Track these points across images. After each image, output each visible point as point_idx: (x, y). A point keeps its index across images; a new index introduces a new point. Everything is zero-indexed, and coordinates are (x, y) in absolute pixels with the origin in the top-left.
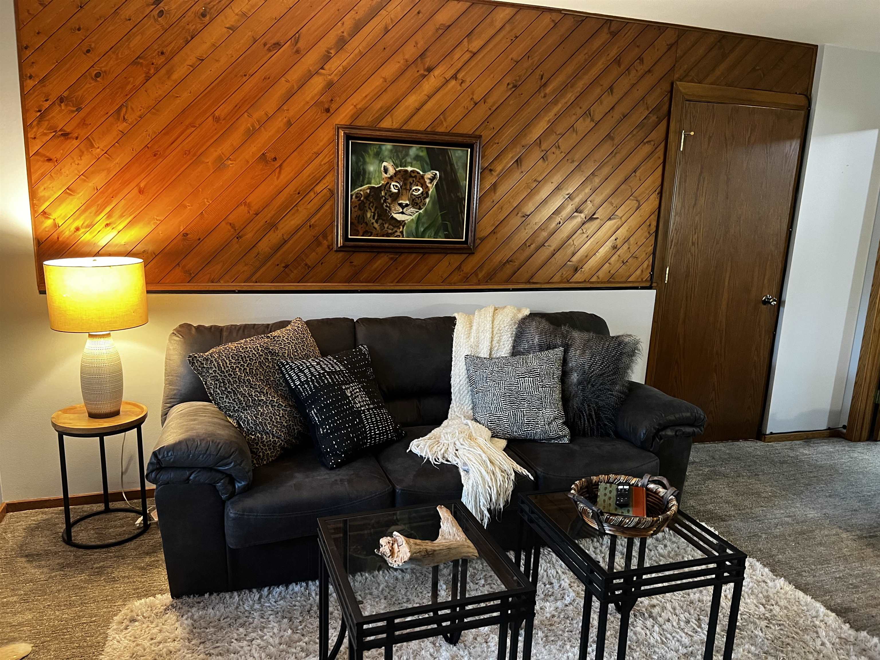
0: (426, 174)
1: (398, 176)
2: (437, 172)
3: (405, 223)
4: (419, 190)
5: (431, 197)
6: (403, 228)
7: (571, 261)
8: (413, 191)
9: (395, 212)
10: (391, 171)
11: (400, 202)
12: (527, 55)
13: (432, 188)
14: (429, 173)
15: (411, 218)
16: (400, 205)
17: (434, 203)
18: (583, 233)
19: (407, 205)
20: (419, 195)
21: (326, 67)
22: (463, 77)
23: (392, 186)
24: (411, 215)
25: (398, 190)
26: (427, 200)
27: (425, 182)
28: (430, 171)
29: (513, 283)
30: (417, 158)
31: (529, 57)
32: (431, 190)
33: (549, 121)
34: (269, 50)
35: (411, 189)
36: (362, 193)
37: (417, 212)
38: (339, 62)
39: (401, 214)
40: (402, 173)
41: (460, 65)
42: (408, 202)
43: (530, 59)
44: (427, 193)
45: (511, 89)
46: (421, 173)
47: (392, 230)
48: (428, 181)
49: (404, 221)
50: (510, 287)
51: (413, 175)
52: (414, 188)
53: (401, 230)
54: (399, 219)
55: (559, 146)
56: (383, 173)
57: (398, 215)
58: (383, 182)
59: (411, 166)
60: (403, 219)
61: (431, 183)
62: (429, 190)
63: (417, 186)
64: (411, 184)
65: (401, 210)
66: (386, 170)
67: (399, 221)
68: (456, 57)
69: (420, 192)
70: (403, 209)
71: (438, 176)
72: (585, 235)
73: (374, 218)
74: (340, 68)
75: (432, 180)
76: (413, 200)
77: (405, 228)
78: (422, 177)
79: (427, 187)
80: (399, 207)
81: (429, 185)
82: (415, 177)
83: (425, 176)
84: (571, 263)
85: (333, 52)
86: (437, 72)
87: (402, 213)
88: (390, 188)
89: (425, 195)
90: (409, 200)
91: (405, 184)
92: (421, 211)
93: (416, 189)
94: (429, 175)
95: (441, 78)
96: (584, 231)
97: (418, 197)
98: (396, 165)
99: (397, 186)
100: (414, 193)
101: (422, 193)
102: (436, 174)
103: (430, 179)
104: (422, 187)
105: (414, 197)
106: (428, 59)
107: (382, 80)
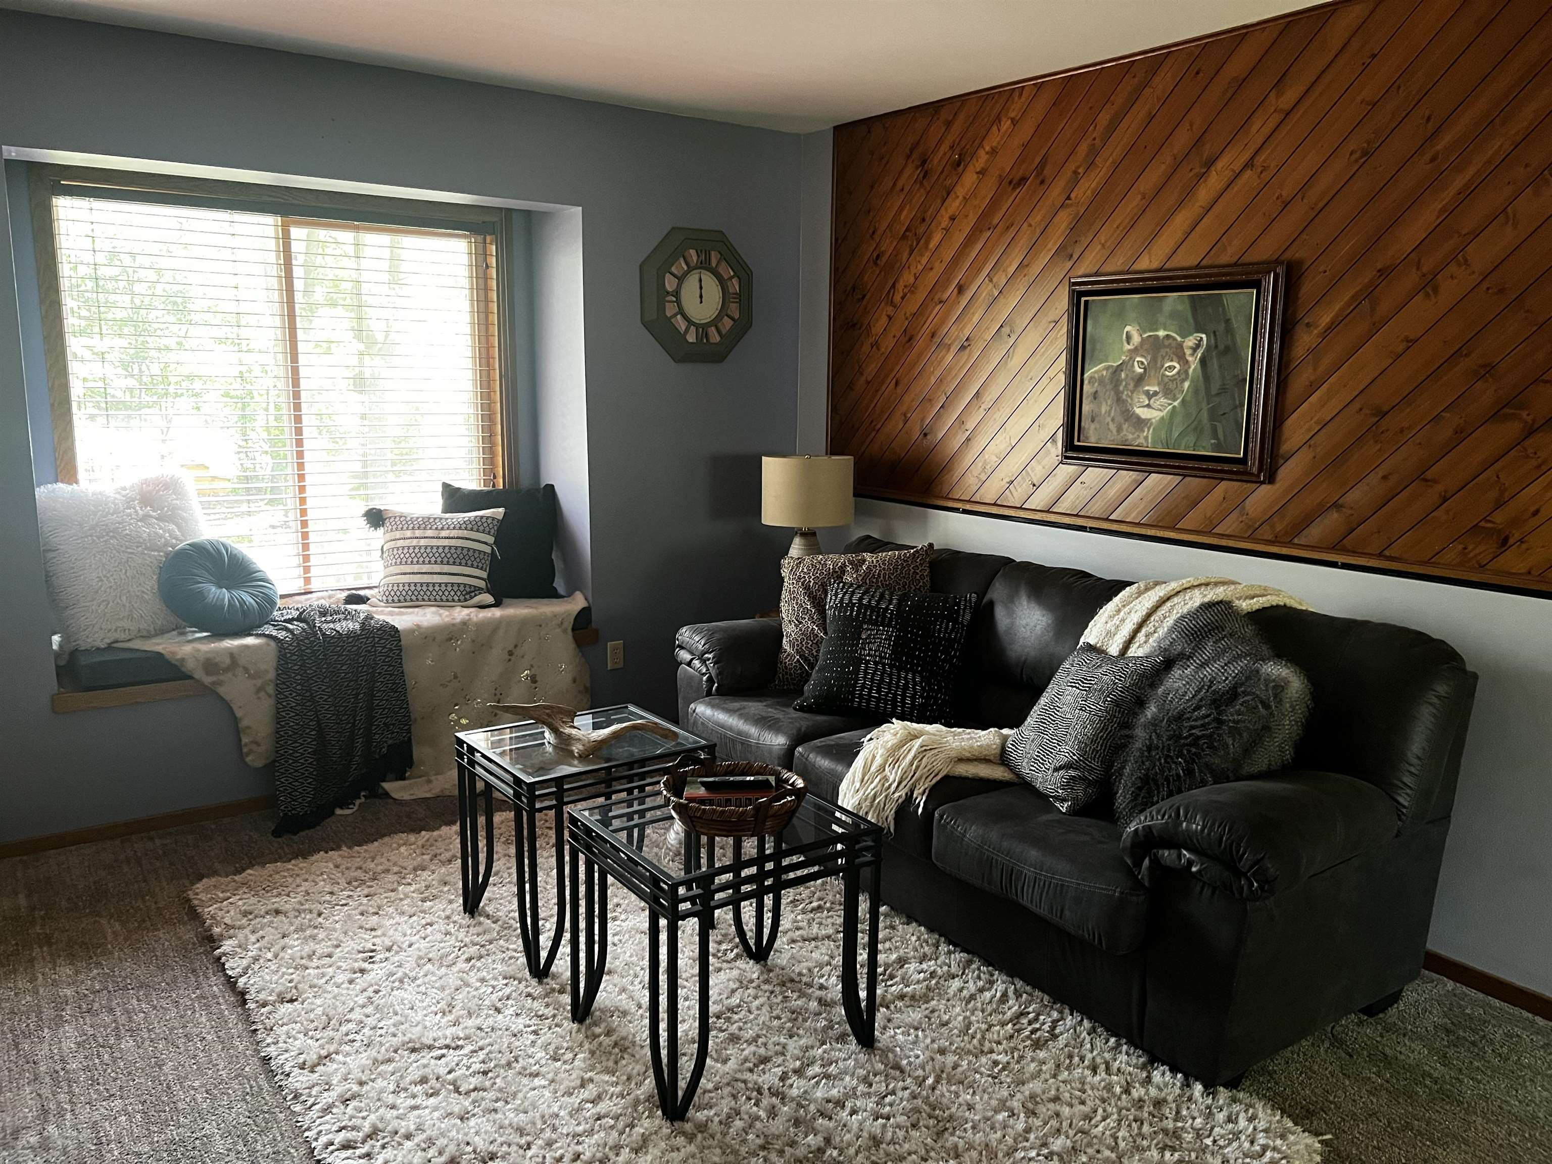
0: (1186, 340)
1: (1145, 347)
2: (1204, 336)
3: (1151, 424)
4: (1175, 367)
5: (1192, 381)
6: (1149, 431)
7: (1490, 521)
8: (1166, 370)
9: (1138, 405)
10: (1136, 339)
11: (1147, 388)
12: (1397, 84)
13: (1194, 362)
14: (1191, 338)
15: (1161, 414)
16: (1147, 393)
17: (1195, 390)
18: (1527, 457)
19: (1156, 393)
20: (1174, 375)
21: (1073, 196)
22: (1264, 161)
23: (1136, 363)
24: (1160, 410)
25: (1145, 369)
26: (1186, 384)
27: (1184, 354)
28: (1191, 334)
29: (1345, 551)
30: (1173, 315)
31: (1399, 87)
32: (1193, 367)
33: (1443, 210)
34: (1014, 189)
35: (1163, 366)
36: (1096, 376)
37: (1170, 404)
38: (1087, 185)
39: (1146, 409)
40: (1151, 340)
41: (1260, 141)
42: (1156, 388)
43: (1400, 91)
44: (1186, 372)
45: (1356, 161)
46: (1179, 339)
47: (1133, 434)
48: (1188, 352)
49: (1149, 420)
50: (1340, 559)
51: (1167, 342)
52: (1167, 365)
53: (1145, 434)
54: (1143, 417)
55: (1466, 260)
56: (1125, 344)
57: (1141, 409)
58: (1124, 358)
59: (1165, 329)
60: (1149, 417)
61: (1192, 355)
62: (1190, 367)
63: (1172, 361)
64: (1163, 358)
65: (1147, 402)
66: (1129, 338)
67: (1144, 420)
68: (1255, 128)
69: (1176, 370)
70: (1149, 400)
71: (1205, 342)
72: (1534, 463)
73: (1109, 415)
74: (1089, 192)
75: (1195, 349)
76: (1165, 385)
77: (1151, 430)
78: (1180, 346)
79: (1187, 361)
80: (1144, 397)
81: (1190, 359)
82: (1169, 346)
83: (1185, 344)
84: (1489, 525)
85: (1081, 170)
86: (1220, 164)
87: (1148, 406)
88: (1133, 366)
89: (1183, 376)
90: (1159, 384)
91: (1154, 360)
92: (1176, 404)
93: (1170, 367)
94: (1190, 342)
95: (1227, 172)
96: (1530, 451)
97: (1173, 379)
98: (1142, 330)
99: (1142, 363)
100: (1167, 373)
101: (1178, 373)
102: (1201, 338)
103: (1191, 348)
104: (1179, 363)
105: (1166, 380)
106: (1208, 146)
107: (1140, 197)
